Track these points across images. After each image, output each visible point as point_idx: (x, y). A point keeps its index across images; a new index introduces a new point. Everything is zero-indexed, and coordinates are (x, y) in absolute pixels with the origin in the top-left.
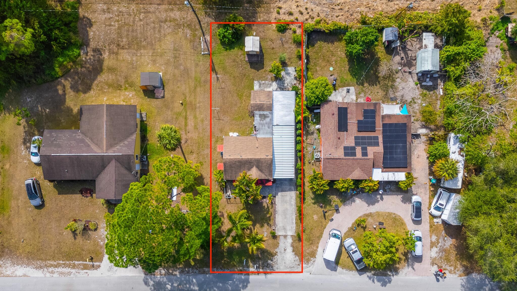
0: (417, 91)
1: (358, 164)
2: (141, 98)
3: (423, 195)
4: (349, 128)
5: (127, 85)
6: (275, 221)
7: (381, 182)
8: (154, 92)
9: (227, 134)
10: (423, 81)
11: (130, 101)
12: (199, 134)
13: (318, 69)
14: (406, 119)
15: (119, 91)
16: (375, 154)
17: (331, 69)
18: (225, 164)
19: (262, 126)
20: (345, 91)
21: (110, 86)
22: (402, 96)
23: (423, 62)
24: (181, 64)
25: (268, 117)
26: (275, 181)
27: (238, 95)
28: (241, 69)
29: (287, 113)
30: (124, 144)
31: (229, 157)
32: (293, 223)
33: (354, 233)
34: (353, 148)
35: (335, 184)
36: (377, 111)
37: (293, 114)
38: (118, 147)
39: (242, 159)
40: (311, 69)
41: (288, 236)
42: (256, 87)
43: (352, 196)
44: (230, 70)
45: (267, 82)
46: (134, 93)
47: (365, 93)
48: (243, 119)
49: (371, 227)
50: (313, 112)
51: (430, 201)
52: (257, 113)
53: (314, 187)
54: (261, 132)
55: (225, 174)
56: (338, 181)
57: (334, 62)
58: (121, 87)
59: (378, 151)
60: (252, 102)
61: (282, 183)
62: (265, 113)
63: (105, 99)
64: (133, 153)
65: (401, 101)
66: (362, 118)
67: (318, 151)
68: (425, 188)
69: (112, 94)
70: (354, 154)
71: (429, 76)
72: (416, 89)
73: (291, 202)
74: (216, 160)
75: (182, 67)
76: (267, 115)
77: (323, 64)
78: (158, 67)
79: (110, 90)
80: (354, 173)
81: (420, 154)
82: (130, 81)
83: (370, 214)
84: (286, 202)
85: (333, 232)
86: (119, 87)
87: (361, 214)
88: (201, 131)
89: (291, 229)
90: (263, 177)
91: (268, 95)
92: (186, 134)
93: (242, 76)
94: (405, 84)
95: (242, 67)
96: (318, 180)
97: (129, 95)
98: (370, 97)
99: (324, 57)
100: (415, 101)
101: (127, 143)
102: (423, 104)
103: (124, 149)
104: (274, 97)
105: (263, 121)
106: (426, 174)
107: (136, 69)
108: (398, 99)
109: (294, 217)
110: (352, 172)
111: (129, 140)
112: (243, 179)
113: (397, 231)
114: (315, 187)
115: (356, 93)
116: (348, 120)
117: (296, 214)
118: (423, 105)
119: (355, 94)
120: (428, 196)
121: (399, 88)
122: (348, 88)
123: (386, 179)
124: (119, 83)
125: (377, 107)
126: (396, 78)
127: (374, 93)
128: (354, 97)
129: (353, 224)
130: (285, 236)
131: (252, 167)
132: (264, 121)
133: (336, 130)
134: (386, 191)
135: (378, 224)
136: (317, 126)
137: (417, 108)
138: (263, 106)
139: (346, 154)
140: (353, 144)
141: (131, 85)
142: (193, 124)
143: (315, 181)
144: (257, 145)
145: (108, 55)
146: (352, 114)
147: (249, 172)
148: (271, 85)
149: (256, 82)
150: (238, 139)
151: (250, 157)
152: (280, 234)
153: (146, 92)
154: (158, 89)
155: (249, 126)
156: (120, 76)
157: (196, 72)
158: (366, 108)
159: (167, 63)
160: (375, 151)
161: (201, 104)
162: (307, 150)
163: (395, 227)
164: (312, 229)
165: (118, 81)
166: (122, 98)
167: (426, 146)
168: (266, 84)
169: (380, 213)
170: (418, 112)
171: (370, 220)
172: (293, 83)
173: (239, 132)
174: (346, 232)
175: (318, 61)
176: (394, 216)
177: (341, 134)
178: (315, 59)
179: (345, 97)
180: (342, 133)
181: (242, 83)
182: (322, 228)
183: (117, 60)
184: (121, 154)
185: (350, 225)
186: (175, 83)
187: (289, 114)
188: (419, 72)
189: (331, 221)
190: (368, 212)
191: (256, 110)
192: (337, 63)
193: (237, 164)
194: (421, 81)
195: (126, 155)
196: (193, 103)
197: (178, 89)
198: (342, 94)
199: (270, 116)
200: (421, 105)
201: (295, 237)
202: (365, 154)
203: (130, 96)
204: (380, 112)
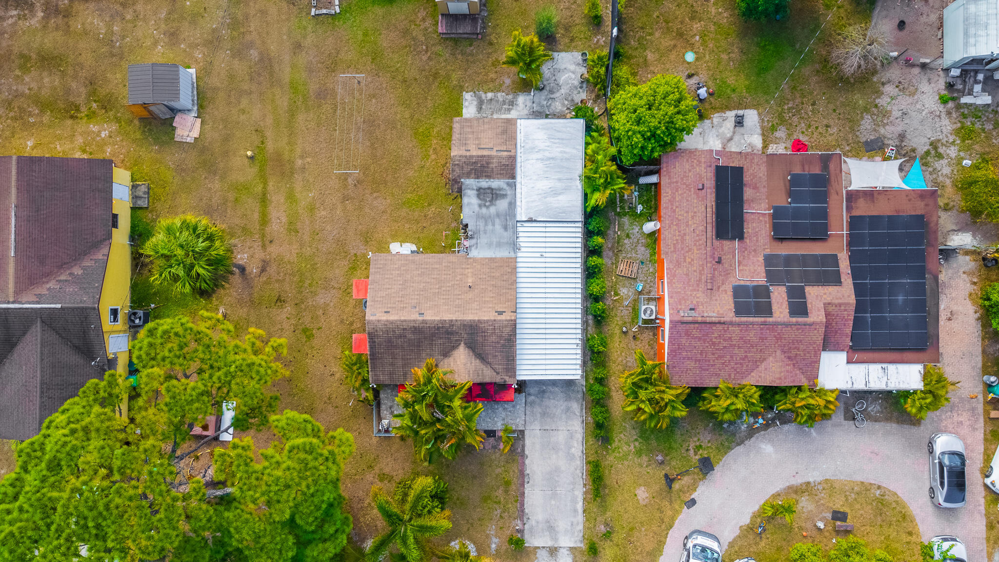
0: (945, 121)
1: (779, 338)
2: (134, 141)
3: (965, 430)
4: (749, 228)
5: (94, 105)
6: (522, 505)
7: (844, 392)
8: (171, 125)
9: (383, 248)
10: (963, 92)
11: (104, 152)
12: (302, 246)
13: (650, 56)
14: (923, 204)
15: (69, 122)
16: (830, 309)
17: (690, 57)
18: (372, 336)
19: (486, 225)
20: (730, 124)
21: (44, 106)
22: (902, 137)
23: (972, 31)
24: (251, 45)
25: (504, 196)
26: (522, 386)
27: (415, 134)
28: (425, 58)
29: (559, 185)
30: (70, 274)
31: (384, 317)
32: (576, 511)
33: (757, 544)
34: (762, 292)
35: (704, 399)
36: (833, 179)
37: (578, 186)
38: (52, 284)
39: (424, 322)
40: (629, 58)
41: (562, 550)
42: (469, 109)
43: (752, 432)
44: (392, 59)
45: (500, 96)
46: (114, 127)
47: (790, 127)
48: (429, 205)
49: (809, 525)
50: (637, 183)
51: (986, 450)
52: (470, 183)
53: (639, 409)
54: (483, 240)
55: (374, 368)
56: (716, 388)
57: (697, 38)
58: (77, 109)
59: (840, 301)
60: (454, 152)
61: (544, 392)
62: (495, 183)
63: (30, 143)
64: (94, 303)
65: (898, 152)
66: (783, 201)
67: (649, 300)
68: (973, 409)
69: (51, 131)
70: (767, 310)
71: (980, 77)
72: (943, 115)
73: (570, 447)
74: (351, 324)
75: (254, 54)
76: (500, 189)
77: (667, 42)
78: (185, 51)
79: (46, 119)
80: (763, 366)
81: (955, 308)
82: (103, 92)
83: (804, 487)
84: (555, 449)
85: (695, 542)
86: (71, 112)
87: (779, 486)
88: (306, 238)
89: (569, 528)
90: (488, 375)
91: (504, 132)
92: (264, 247)
93: (426, 77)
94: (910, 100)
95: (427, 51)
96: (656, 385)
97: (100, 132)
98: (803, 139)
99: (667, 22)
100: (941, 150)
101: (80, 272)
102: (963, 159)
103: (70, 289)
104: (520, 137)
105: (488, 207)
106: (973, 368)
107: (121, 58)
108: (888, 145)
109: (579, 493)
110: (756, 364)
111: (87, 263)
112: (425, 384)
113: (887, 538)
114: (646, 409)
115: (762, 128)
116: (745, 206)
117: (585, 485)
118: (965, 162)
119: (759, 131)
120: (982, 435)
121: (890, 112)
122: (740, 112)
123: (860, 386)
124: (71, 99)
125: (832, 166)
126: (883, 84)
127: (817, 128)
128: (757, 141)
129: (755, 516)
130: (553, 551)
131: (455, 347)
132: (493, 210)
133: (709, 234)
134: (854, 419)
135: (829, 516)
136: (650, 227)
137: (947, 170)
138: (488, 163)
139: (740, 310)
140: (761, 279)
141: (107, 104)
142: (284, 219)
143: (646, 389)
144: (470, 281)
145: (43, 18)
146: (755, 188)
147: (446, 360)
148: (512, 103)
149: (468, 96)
150: (413, 262)
151: (447, 317)
152: (536, 544)
153: (150, 124)
154: (184, 116)
155: (449, 225)
156: (75, 77)
157: (293, 66)
158: (797, 170)
159: (211, 42)
160: (829, 300)
161: (309, 160)
162: (616, 294)
163: (881, 526)
164: (632, 529)
165: (68, 91)
166: (80, 140)
167: (975, 283)
168: (498, 101)
169: (837, 485)
170: (948, 182)
171: (805, 504)
172: (578, 98)
173: (417, 241)
174: (734, 540)
175: (650, 34)
176: (878, 492)
177: (726, 248)
178: (642, 28)
179: (731, 139)
180: (727, 244)
181: (426, 99)
182: (663, 527)
183: (67, 31)
184: (59, 306)
185: (746, 520)
186: (233, 99)
187: (567, 189)
188: (954, 66)
189: (689, 508)
190: (798, 481)
191: (468, 175)
192: (707, 38)
193: (410, 336)
194: (958, 91)
195: (73, 309)
196: (286, 156)
197: (242, 117)
198: (721, 131)
199: (509, 193)
200: (959, 163)
201: (582, 552)
202: (799, 308)
203: (103, 136)
204: (839, 182)
